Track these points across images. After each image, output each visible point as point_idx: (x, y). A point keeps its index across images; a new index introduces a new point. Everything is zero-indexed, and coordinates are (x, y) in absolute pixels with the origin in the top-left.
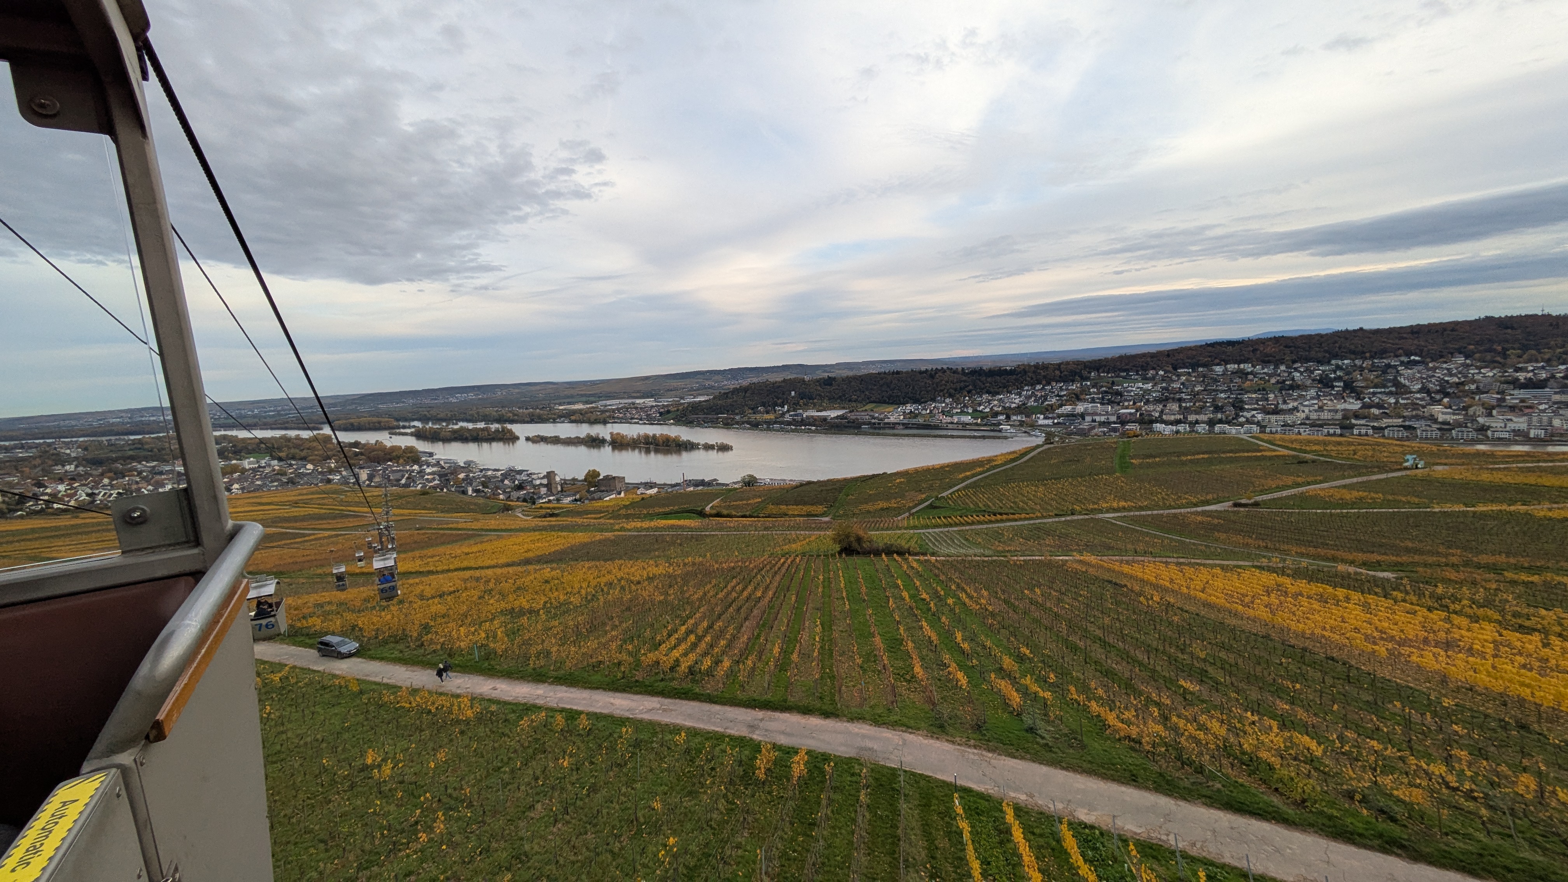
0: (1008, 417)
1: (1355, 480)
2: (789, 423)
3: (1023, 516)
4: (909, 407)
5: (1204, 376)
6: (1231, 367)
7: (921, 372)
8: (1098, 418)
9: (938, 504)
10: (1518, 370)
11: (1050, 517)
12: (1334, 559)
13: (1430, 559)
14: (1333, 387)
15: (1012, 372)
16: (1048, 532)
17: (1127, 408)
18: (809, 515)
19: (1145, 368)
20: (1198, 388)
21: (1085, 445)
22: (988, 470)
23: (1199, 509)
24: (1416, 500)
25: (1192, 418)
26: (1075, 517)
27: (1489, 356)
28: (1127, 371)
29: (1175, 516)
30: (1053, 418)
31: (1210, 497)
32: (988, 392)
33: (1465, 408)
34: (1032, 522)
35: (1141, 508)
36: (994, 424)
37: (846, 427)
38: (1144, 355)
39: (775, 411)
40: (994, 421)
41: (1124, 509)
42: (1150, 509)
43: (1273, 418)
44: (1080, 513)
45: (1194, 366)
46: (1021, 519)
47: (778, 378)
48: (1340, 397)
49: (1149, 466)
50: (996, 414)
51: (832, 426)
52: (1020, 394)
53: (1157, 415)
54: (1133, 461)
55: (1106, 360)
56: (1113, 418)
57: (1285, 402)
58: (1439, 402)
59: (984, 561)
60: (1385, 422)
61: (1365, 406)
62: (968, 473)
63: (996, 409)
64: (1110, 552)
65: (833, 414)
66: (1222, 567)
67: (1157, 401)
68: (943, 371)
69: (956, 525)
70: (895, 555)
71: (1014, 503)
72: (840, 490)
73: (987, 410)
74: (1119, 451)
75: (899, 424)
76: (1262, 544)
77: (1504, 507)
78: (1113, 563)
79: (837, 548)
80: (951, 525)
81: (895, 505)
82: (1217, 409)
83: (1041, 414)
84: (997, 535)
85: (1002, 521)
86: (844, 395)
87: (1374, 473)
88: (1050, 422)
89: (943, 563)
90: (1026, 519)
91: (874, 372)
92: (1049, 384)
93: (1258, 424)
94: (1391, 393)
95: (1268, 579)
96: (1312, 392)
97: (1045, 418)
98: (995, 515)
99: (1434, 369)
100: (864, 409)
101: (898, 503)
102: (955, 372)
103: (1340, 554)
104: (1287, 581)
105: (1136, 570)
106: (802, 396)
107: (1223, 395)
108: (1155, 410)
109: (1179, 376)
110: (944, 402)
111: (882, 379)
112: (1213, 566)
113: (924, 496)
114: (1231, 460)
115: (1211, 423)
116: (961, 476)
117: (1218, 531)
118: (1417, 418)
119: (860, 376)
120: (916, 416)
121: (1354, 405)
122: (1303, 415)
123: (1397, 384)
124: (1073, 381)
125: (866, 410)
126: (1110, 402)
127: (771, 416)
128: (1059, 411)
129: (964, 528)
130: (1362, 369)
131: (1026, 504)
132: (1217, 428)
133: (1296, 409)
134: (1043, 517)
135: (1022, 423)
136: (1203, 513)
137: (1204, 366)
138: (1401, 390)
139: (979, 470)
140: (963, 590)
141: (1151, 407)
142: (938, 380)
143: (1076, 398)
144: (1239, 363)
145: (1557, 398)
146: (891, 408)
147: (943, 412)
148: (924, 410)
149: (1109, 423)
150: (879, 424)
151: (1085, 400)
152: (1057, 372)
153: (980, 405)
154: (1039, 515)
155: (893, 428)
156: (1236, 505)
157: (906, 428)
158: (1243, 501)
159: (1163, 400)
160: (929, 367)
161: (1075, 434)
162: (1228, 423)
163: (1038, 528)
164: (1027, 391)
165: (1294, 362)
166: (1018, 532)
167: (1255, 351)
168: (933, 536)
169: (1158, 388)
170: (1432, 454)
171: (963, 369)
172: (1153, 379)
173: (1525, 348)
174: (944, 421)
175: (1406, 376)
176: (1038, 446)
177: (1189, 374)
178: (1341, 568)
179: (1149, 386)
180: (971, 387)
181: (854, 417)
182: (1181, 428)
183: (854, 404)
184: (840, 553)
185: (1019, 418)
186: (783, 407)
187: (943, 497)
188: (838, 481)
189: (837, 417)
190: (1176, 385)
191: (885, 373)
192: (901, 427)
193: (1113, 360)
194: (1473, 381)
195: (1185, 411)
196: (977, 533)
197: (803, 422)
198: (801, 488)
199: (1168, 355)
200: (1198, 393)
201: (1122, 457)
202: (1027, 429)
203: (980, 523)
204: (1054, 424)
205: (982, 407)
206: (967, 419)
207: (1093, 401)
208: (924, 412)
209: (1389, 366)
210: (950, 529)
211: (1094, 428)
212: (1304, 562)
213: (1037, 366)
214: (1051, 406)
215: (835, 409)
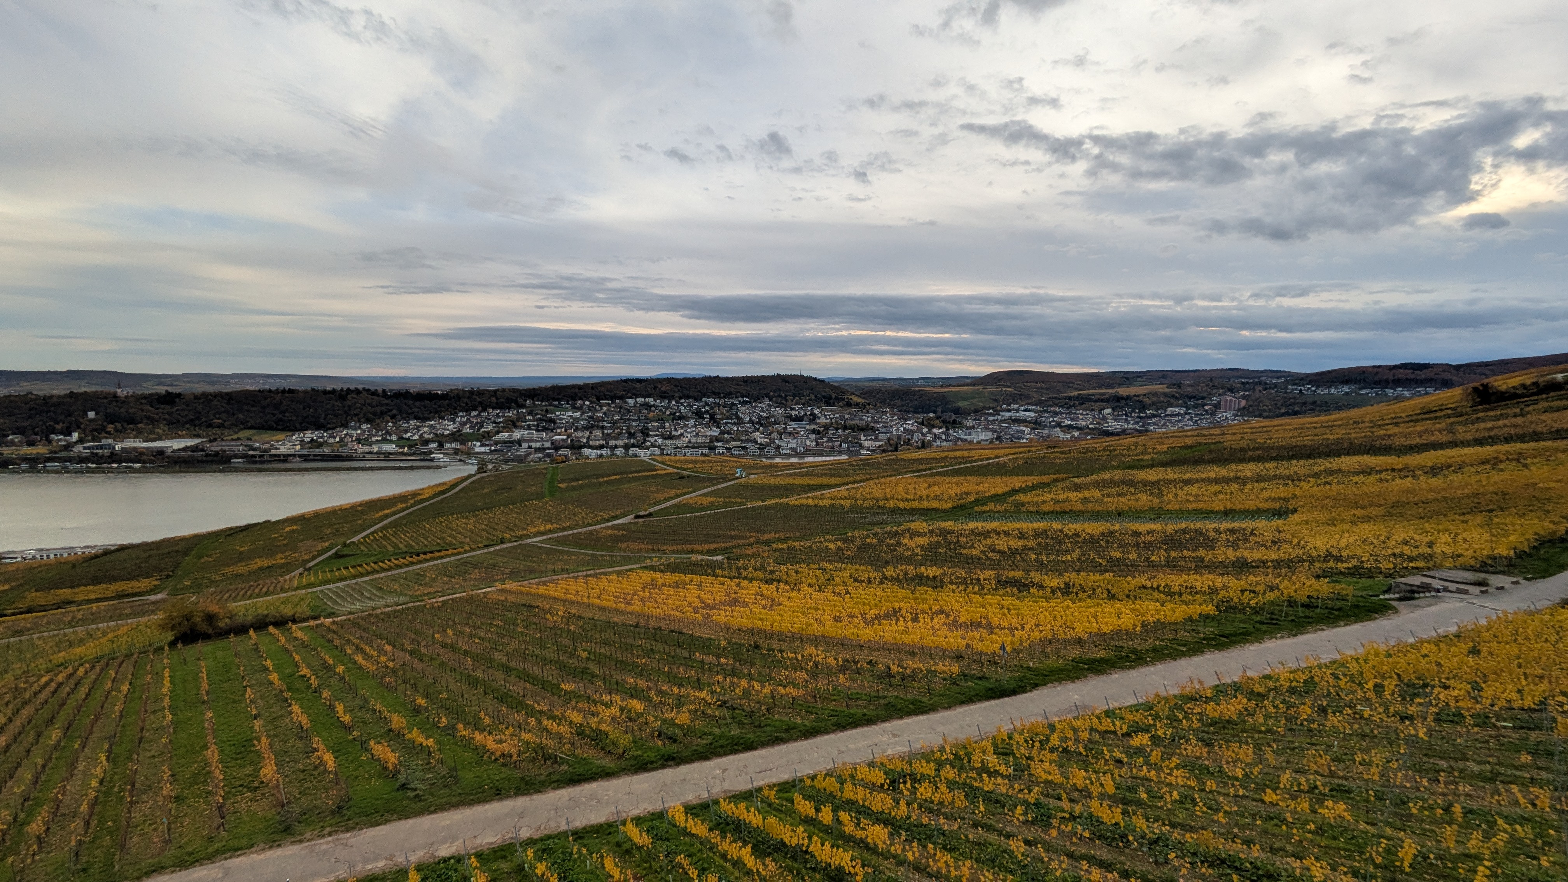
0: (441, 445)
1: (710, 489)
2: (82, 460)
3: (449, 552)
4: (309, 435)
5: (621, 407)
6: (640, 400)
7: (325, 392)
8: (533, 445)
9: (346, 551)
10: (792, 409)
11: (479, 548)
12: (692, 552)
13: (741, 542)
14: (703, 418)
15: (444, 397)
16: (476, 565)
17: (560, 434)
18: (120, 596)
19: (574, 398)
20: (616, 417)
21: (518, 472)
22: (412, 506)
23: (610, 524)
24: (739, 500)
25: (612, 443)
26: (504, 546)
27: (779, 400)
28: (559, 400)
29: (591, 532)
30: (491, 445)
31: (618, 512)
32: (417, 418)
33: (770, 434)
34: (459, 557)
35: (564, 529)
36: (425, 453)
37: (202, 462)
38: (573, 386)
39: (50, 442)
40: (424, 449)
41: (550, 531)
42: (572, 529)
43: (669, 442)
44: (510, 541)
45: (613, 398)
46: (447, 556)
47: (59, 390)
48: (708, 426)
49: (574, 489)
50: (426, 442)
51: (176, 462)
52: (454, 421)
53: (585, 440)
54: (561, 485)
55: (540, 389)
56: (548, 445)
57: (676, 430)
58: (757, 430)
59: (396, 611)
60: (733, 444)
61: (722, 433)
62: (387, 511)
63: (426, 436)
64: (533, 576)
65: (176, 444)
66: (619, 573)
67: (585, 428)
68: (357, 391)
69: (368, 573)
70: (271, 629)
71: (442, 538)
72: (186, 552)
73: (416, 437)
74: (549, 476)
75: (294, 456)
76: (650, 547)
77: (778, 501)
78: (533, 587)
79: (170, 636)
80: (362, 575)
81: (283, 561)
82: (631, 435)
83: (477, 440)
84: (419, 578)
85: (426, 560)
86: (198, 418)
87: (720, 483)
88: (486, 449)
89: (341, 625)
90: (453, 555)
91: (252, 388)
92: (484, 410)
93: (659, 447)
94: (734, 424)
95: (647, 576)
96: (692, 422)
97: (482, 445)
98: (418, 555)
99: (755, 407)
100: (235, 437)
101: (286, 557)
102: (374, 393)
103: (697, 547)
104: (658, 575)
105: (552, 590)
106: (111, 418)
107: (634, 424)
108: (583, 436)
109: (601, 406)
110: (360, 428)
111: (266, 399)
112: (611, 573)
113: (327, 544)
114: (635, 479)
115: (627, 447)
116: (377, 515)
117: (622, 541)
118: (748, 441)
119: (227, 394)
120: (320, 445)
121: (715, 432)
122: (687, 440)
123: (738, 417)
124: (509, 408)
125: (239, 439)
126: (545, 429)
127: (41, 450)
128: (496, 438)
129: (377, 576)
130: (719, 405)
131: (454, 538)
132: (631, 451)
133: (682, 435)
134: (472, 550)
135: (456, 452)
136: (613, 527)
137: (620, 398)
138: (740, 422)
139: (400, 506)
140: (363, 651)
141: (579, 434)
142: (349, 403)
143: (513, 424)
144: (645, 397)
145: (807, 427)
146: (281, 436)
147: (359, 441)
148: (333, 439)
149: (545, 449)
150: (261, 456)
151: (522, 427)
152: (494, 399)
153: (406, 432)
154: (468, 548)
155: (285, 461)
156: (637, 517)
157: (305, 460)
158: (642, 513)
159: (589, 428)
160: (338, 387)
161: (513, 460)
162: (639, 447)
163: (465, 563)
164: (461, 417)
165: (680, 398)
166: (443, 571)
167: (655, 388)
168: (334, 592)
169: (585, 416)
170: (751, 467)
171: (384, 391)
172: (580, 408)
173: (794, 396)
174: (360, 451)
175: (744, 411)
176: (470, 476)
177: (609, 405)
178: (695, 557)
179: (578, 415)
180: (394, 412)
181: (218, 448)
182: (604, 452)
183: (217, 431)
184: (173, 644)
185: (453, 446)
186: (70, 435)
187: (353, 543)
188: (183, 539)
189: (185, 449)
190: (599, 415)
191: (270, 391)
192: (298, 459)
193: (546, 389)
194: (773, 416)
195: (606, 437)
196: (394, 579)
197: (114, 457)
198: (105, 558)
199: (593, 388)
200: (616, 421)
201: (551, 482)
202: (462, 458)
203: (398, 567)
204: (492, 451)
205: (409, 434)
206: (390, 448)
207: (529, 428)
208: (331, 440)
209: (733, 404)
210: (360, 580)
211: (530, 454)
212: (673, 558)
213: (472, 392)
214: (488, 433)
215: (180, 437)
